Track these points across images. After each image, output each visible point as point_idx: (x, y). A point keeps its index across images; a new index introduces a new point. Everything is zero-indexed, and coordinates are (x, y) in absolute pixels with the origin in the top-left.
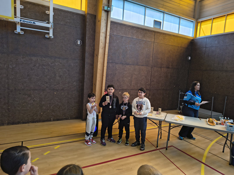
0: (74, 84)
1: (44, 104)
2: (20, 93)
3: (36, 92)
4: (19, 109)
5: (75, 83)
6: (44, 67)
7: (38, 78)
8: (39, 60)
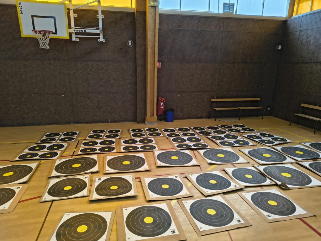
0: (128, 87)
1: (101, 106)
2: (81, 96)
3: (94, 95)
4: (81, 110)
5: (129, 85)
6: (99, 71)
7: (95, 82)
8: (94, 65)
